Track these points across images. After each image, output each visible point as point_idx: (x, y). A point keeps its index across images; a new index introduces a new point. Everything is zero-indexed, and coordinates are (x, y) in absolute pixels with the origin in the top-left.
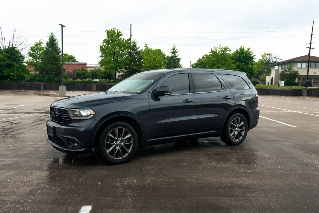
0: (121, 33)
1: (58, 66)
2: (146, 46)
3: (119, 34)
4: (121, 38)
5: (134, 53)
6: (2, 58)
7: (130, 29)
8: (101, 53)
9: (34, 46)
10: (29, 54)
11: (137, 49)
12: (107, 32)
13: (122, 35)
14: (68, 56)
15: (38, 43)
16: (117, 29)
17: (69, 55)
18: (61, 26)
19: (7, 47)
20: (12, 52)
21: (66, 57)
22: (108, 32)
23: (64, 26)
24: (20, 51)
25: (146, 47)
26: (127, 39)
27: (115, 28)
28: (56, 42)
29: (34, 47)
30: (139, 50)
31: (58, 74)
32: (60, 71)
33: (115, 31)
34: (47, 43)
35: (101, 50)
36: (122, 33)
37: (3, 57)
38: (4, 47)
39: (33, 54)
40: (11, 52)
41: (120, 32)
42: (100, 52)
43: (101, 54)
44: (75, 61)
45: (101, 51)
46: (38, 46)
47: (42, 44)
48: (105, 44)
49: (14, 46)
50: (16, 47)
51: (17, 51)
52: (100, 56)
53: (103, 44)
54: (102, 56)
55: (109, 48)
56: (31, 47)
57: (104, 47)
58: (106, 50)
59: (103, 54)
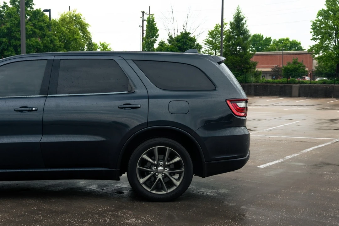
1: (244, 57)
6: (171, 49)
8: (313, 33)
9: (213, 29)
10: (206, 42)
14: (289, 41)
15: (220, 24)
17: (291, 40)
19: (179, 34)
20: (184, 40)
21: (286, 44)
24: (196, 38)
28: (244, 21)
29: (213, 31)
31: (244, 70)
32: (247, 65)
34: (231, 24)
35: (312, 29)
37: (173, 48)
39: (212, 41)
40: (182, 40)
42: (311, 32)
43: (313, 36)
44: (301, 48)
45: (312, 31)
46: (219, 29)
47: (225, 26)
48: (320, 18)
49: (188, 32)
50: (190, 32)
51: (191, 38)
52: (311, 40)
53: (317, 19)
54: (314, 39)
55: (326, 24)
56: (209, 32)
57: (318, 23)
58: (322, 28)
59: (317, 36)
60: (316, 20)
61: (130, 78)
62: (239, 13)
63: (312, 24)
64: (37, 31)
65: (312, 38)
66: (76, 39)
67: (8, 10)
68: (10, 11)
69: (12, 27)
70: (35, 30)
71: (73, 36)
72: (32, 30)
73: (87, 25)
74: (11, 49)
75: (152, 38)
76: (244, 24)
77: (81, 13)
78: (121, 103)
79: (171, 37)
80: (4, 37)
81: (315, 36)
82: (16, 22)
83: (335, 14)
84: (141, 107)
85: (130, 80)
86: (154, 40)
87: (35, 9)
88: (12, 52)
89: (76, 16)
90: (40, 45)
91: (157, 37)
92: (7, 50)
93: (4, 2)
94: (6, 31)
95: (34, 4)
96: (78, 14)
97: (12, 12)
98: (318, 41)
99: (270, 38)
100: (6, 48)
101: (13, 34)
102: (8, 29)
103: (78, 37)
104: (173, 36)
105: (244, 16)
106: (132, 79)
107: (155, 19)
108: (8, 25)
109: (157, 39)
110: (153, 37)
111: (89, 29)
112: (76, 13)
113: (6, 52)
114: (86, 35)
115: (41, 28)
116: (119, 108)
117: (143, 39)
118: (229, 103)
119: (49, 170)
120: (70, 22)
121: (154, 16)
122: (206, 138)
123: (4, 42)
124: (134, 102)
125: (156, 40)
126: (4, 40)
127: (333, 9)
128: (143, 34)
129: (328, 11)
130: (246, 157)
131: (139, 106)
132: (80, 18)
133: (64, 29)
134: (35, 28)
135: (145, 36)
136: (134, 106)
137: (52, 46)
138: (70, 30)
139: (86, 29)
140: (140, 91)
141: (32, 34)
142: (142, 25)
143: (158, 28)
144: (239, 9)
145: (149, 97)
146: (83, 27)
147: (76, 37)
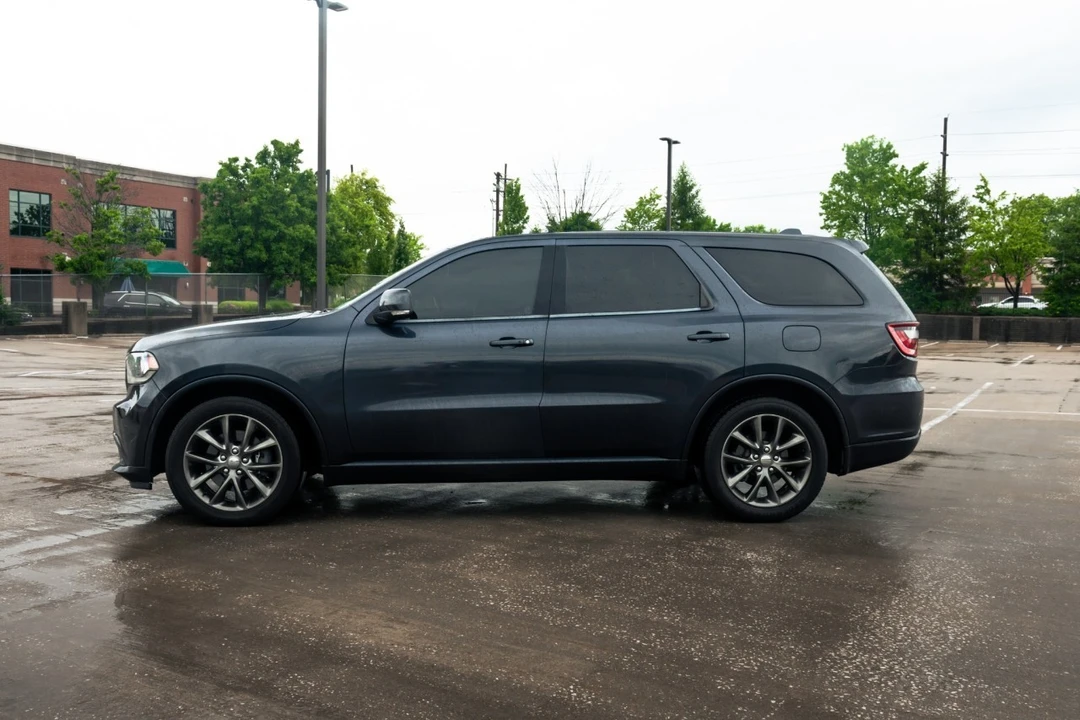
0: (892, 151)
2: (983, 187)
3: (887, 154)
4: (896, 166)
5: (937, 213)
7: (942, 133)
8: (824, 216)
9: (634, 206)
11: (946, 199)
12: (846, 149)
13: (897, 156)
15: (648, 197)
16: (878, 137)
18: (666, 142)
19: (569, 216)
20: (579, 227)
22: (850, 152)
23: (676, 142)
24: (600, 223)
25: (982, 191)
26: (914, 169)
27: (872, 137)
28: (693, 192)
29: (633, 211)
30: (955, 200)
33: (871, 144)
35: (823, 208)
36: (896, 149)
38: (563, 215)
40: (575, 227)
41: (889, 147)
42: (821, 214)
43: (825, 220)
45: (824, 211)
46: (645, 206)
47: (657, 201)
48: (838, 188)
49: (585, 212)
50: (590, 212)
51: (593, 224)
52: (822, 228)
53: (831, 189)
54: (827, 227)
55: (849, 200)
56: (627, 211)
57: (834, 197)
58: (841, 207)
59: (832, 221)
60: (830, 192)
61: (704, 284)
62: (685, 176)
63: (821, 198)
64: (307, 211)
65: (823, 225)
66: (367, 227)
67: (253, 173)
68: (259, 175)
69: (261, 203)
70: (304, 209)
71: (363, 221)
72: (297, 209)
73: (389, 200)
74: (259, 245)
75: (515, 223)
76: (694, 197)
77: (378, 178)
78: (693, 330)
79: (552, 221)
80: (245, 224)
81: (828, 222)
82: (270, 195)
83: (863, 182)
84: (731, 339)
85: (702, 286)
86: (519, 227)
87: (301, 171)
88: (260, 251)
89: (367, 182)
90: (312, 238)
91: (525, 222)
92: (251, 246)
93: (247, 159)
94: (250, 212)
95: (300, 162)
96: (371, 179)
97: (262, 177)
98: (835, 231)
99: (729, 225)
100: (249, 244)
101: (263, 218)
102: (253, 207)
103: (372, 222)
104: (557, 220)
105: (694, 182)
106: (707, 283)
107: (521, 187)
108: (255, 201)
109: (525, 225)
110: (517, 222)
111: (392, 208)
112: (367, 177)
113: (250, 251)
114: (387, 220)
115: (314, 206)
116: (690, 339)
117: (498, 225)
118: (891, 329)
119: (553, 461)
120: (357, 195)
121: (519, 182)
122: (852, 399)
123: (248, 233)
124: (717, 329)
125: (524, 228)
126: (247, 229)
127: (861, 172)
128: (498, 215)
129: (852, 175)
130: (914, 437)
131: (728, 335)
132: (376, 187)
133: (346, 208)
134: (303, 206)
135: (501, 219)
136: (718, 336)
137: (334, 239)
138: (357, 208)
139: (386, 207)
140: (725, 307)
141: (297, 218)
142: (495, 199)
143: (527, 205)
144: (685, 170)
145: (743, 319)
146: (381, 203)
147: (367, 222)
